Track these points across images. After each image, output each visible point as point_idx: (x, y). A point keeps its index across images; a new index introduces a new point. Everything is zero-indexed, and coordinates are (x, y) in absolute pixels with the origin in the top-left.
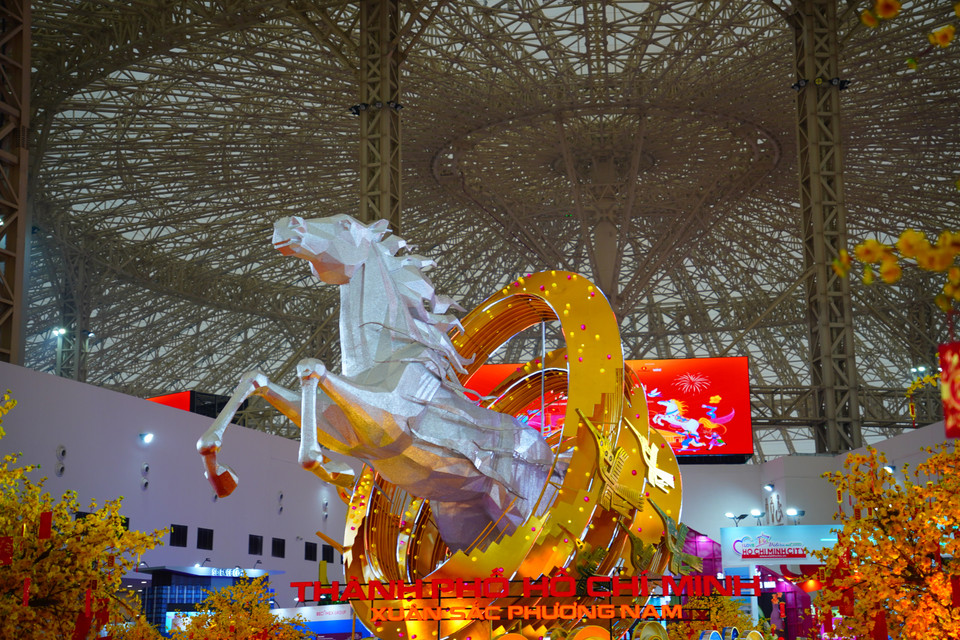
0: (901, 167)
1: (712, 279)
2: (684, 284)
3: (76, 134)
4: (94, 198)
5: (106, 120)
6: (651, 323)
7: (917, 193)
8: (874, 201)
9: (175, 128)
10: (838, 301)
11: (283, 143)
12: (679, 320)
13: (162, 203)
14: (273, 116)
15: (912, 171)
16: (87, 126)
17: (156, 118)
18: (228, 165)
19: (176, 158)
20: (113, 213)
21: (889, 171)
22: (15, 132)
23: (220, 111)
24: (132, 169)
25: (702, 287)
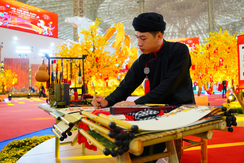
0: (230, 6)
1: (201, 26)
2: (197, 27)
3: (102, 11)
4: (106, 20)
5: (106, 8)
6: (192, 33)
7: (232, 10)
8: (226, 11)
9: (116, 8)
10: (213, 28)
11: (131, 9)
12: (197, 32)
13: (116, 19)
14: (130, 5)
15: (231, 6)
16: (103, 9)
17: (113, 7)
18: (124, 13)
19: (117, 13)
20: (109, 22)
21: (228, 6)
22: (82, 11)
23: (121, 5)
24: (111, 15)
25: (200, 27)
